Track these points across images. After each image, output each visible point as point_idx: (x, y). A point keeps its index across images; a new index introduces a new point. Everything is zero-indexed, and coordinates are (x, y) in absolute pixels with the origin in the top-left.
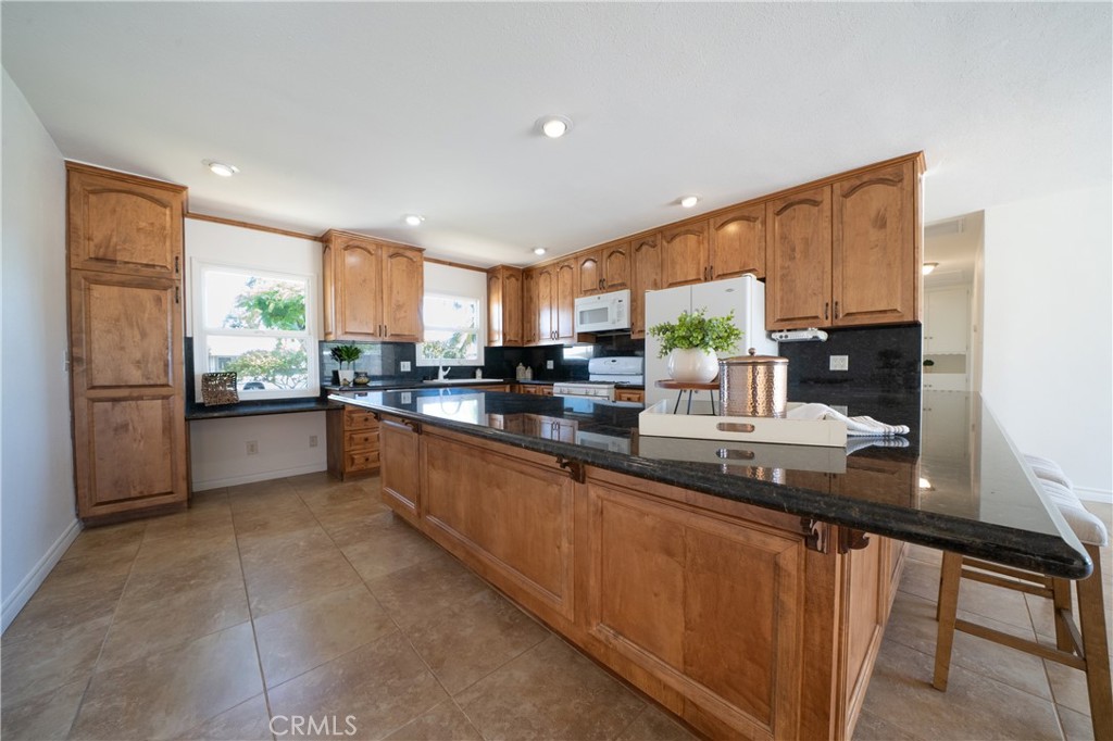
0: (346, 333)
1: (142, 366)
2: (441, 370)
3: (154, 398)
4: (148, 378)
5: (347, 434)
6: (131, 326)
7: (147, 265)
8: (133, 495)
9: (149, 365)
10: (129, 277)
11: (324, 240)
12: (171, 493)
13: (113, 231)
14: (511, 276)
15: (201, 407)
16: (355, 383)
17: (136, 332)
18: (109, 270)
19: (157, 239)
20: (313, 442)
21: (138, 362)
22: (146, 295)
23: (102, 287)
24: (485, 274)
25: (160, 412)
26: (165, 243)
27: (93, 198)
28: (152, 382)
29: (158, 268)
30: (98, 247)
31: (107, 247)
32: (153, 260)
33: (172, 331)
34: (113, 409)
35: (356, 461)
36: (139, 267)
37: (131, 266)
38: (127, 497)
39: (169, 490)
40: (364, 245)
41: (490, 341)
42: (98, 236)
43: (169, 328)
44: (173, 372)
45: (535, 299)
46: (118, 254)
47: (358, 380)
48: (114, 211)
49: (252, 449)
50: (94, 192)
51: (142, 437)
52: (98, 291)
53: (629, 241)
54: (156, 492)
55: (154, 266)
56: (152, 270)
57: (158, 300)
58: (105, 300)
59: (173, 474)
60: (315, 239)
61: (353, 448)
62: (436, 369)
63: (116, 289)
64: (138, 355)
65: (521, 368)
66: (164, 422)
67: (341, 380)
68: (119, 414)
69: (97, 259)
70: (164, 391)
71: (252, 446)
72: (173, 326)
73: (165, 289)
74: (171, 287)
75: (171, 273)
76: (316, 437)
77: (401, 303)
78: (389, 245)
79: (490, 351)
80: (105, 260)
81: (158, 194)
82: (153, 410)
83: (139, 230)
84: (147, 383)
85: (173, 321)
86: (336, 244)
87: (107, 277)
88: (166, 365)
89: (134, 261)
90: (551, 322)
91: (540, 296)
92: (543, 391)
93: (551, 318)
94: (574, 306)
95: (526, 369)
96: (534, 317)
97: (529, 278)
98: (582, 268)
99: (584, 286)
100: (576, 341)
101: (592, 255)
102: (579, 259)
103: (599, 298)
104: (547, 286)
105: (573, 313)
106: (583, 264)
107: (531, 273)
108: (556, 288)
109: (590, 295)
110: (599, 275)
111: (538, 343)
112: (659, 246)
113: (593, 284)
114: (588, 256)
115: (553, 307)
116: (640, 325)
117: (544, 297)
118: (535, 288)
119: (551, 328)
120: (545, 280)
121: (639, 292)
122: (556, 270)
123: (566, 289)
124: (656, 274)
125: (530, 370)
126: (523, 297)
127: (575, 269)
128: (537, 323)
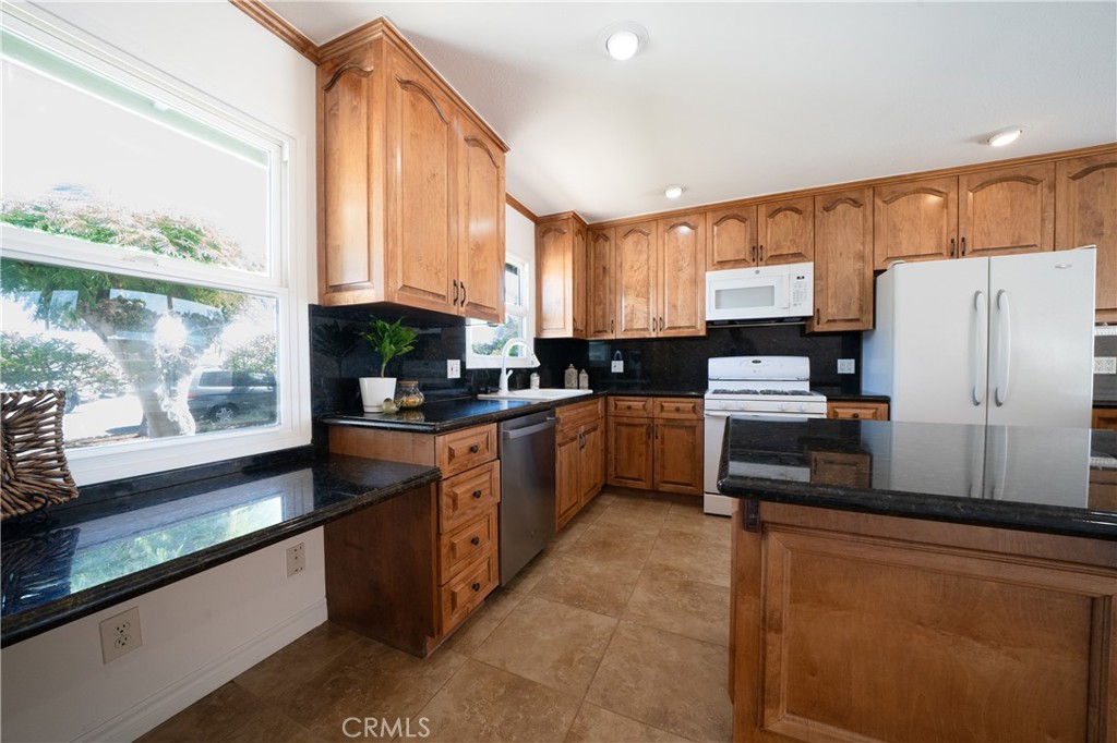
0: (404, 288)
5: (447, 539)
14: (579, 231)
24: (533, 224)
35: (459, 601)
41: (541, 330)
53: (812, 195)
60: (304, 47)
78: (466, 116)
86: (388, 66)
90: (648, 305)
91: (626, 266)
92: (662, 407)
93: (648, 299)
94: (697, 283)
95: (579, 373)
96: (612, 297)
97: (601, 240)
98: (715, 228)
99: (719, 255)
100: (703, 333)
101: (736, 212)
102: (709, 216)
103: (757, 272)
104: (640, 252)
105: (695, 293)
106: (716, 224)
107: (605, 232)
108: (660, 256)
109: (733, 268)
110: (751, 239)
111: (619, 335)
112: (869, 208)
113: (738, 252)
114: (728, 213)
115: (652, 282)
116: (832, 311)
117: (635, 268)
118: (613, 254)
119: (649, 314)
120: (637, 243)
121: (830, 266)
122: (661, 230)
123: (680, 258)
124: (863, 244)
125: (586, 375)
126: (587, 265)
127: (701, 230)
128: (618, 305)
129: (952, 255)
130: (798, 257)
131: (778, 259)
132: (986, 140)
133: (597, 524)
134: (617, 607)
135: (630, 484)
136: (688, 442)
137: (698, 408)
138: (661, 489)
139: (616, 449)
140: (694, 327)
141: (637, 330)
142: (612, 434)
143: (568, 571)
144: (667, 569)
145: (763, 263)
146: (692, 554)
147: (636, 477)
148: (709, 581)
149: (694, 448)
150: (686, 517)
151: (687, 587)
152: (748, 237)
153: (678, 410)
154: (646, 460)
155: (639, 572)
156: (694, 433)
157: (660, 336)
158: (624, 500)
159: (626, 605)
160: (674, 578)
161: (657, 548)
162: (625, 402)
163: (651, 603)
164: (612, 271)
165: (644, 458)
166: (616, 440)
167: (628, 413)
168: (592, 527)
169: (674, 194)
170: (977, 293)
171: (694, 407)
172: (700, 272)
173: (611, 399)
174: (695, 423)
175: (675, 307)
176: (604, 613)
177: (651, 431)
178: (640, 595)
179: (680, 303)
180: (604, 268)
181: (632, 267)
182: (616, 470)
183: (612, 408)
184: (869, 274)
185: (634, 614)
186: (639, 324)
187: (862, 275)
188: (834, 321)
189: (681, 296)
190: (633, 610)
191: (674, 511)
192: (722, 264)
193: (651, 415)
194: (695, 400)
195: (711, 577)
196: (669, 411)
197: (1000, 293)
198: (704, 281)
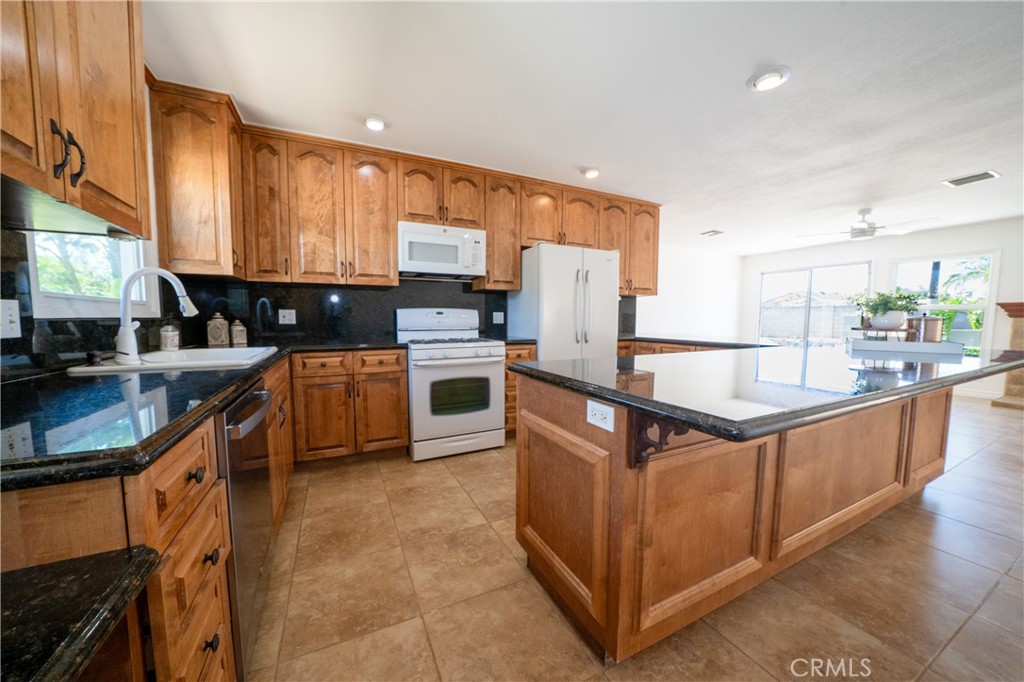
53: (485, 174)
90: (334, 246)
91: (305, 194)
92: (364, 362)
93: (334, 239)
94: (388, 230)
95: (230, 325)
96: (285, 229)
97: (265, 151)
98: (407, 179)
99: (410, 205)
100: (396, 283)
101: (425, 168)
102: (401, 164)
103: (445, 231)
104: (323, 182)
105: (387, 241)
106: (407, 174)
107: (272, 143)
108: (348, 193)
109: (423, 222)
110: (438, 199)
111: (296, 277)
112: (518, 195)
113: (427, 208)
114: (418, 167)
115: (339, 220)
116: (497, 274)
117: (316, 198)
118: (284, 174)
119: (335, 256)
120: (318, 170)
121: (496, 237)
122: (348, 161)
123: (371, 200)
124: (515, 224)
125: (242, 328)
126: (243, 179)
127: (392, 175)
128: (294, 241)
129: (559, 243)
130: (473, 224)
131: (459, 222)
132: (584, 171)
133: (309, 516)
134: (409, 604)
135: (329, 453)
136: (392, 395)
137: (401, 359)
138: (365, 450)
139: (307, 417)
140: (387, 276)
141: (321, 273)
142: (300, 399)
143: (314, 593)
144: (424, 532)
145: (448, 223)
146: (433, 506)
147: (336, 443)
148: (465, 526)
149: (399, 400)
150: (400, 471)
151: (453, 541)
152: (436, 196)
153: (381, 363)
154: (347, 423)
155: (400, 548)
156: (398, 384)
157: (349, 283)
158: (322, 475)
159: (414, 594)
160: (436, 539)
161: (398, 515)
162: (314, 360)
163: (437, 576)
164: (284, 195)
165: (343, 421)
166: (306, 406)
167: (322, 372)
168: (307, 521)
169: (375, 125)
170: (578, 271)
171: (398, 359)
172: (392, 220)
173: (297, 357)
174: (399, 375)
175: (366, 252)
176: (401, 620)
177: (351, 389)
178: (420, 575)
179: (371, 249)
180: (271, 190)
181: (312, 197)
182: (308, 441)
183: (298, 368)
184: (519, 248)
185: (430, 600)
186: (324, 266)
187: (514, 247)
188: (498, 281)
189: (372, 242)
190: (426, 596)
191: (385, 468)
192: (413, 217)
193: (351, 372)
194: (398, 351)
195: (465, 521)
196: (371, 365)
197: (587, 272)
198: (396, 230)
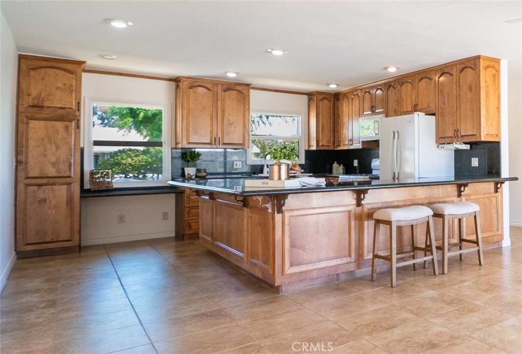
0: (189, 143)
1: (56, 166)
2: (265, 167)
3: (62, 184)
4: (59, 173)
5: (187, 209)
6: (51, 143)
7: (61, 108)
8: (47, 241)
9: (60, 165)
10: (50, 115)
11: (176, 80)
12: (70, 240)
13: (42, 90)
14: (324, 98)
15: (89, 191)
16: (197, 176)
17: (53, 145)
18: (39, 112)
19: (67, 93)
20: (165, 216)
21: (54, 163)
22: (59, 125)
23: (35, 121)
24: (306, 97)
25: (65, 192)
26: (72, 94)
27: (32, 73)
28: (61, 175)
29: (67, 109)
30: (34, 99)
31: (39, 99)
32: (64, 105)
33: (74, 145)
34: (38, 190)
35: (193, 228)
36: (56, 109)
37: (51, 109)
38: (44, 241)
39: (69, 239)
40: (204, 84)
41: (309, 146)
42: (34, 93)
43: (73, 143)
44: (74, 169)
45: (341, 115)
46: (45, 102)
47: (198, 174)
48: (43, 79)
49: (121, 219)
50: (33, 69)
51: (54, 207)
52: (33, 124)
53: (385, 82)
54: (60, 240)
55: (64, 108)
56: (63, 110)
57: (67, 128)
58: (37, 128)
59: (72, 230)
60: (170, 80)
61: (190, 218)
62: (262, 166)
63: (42, 123)
64: (54, 160)
65: (335, 165)
66: (67, 198)
67: (186, 174)
68: (42, 193)
69: (33, 106)
70: (68, 180)
71: (121, 218)
72: (75, 142)
73: (71, 121)
74: (74, 120)
75: (75, 111)
76: (167, 213)
77: (231, 122)
78: (223, 84)
79: (309, 153)
80: (38, 107)
81: (69, 67)
82: (61, 192)
83: (57, 88)
84: (58, 175)
85: (75, 139)
86: (184, 85)
87: (38, 116)
88: (70, 165)
89: (53, 106)
90: (348, 133)
93: (348, 130)
96: (340, 129)
97: (338, 100)
100: (361, 147)
103: (370, 118)
107: (339, 97)
111: (342, 147)
118: (341, 107)
119: (349, 137)
126: (334, 113)
128: (342, 133)
132: (386, 68)
141: (346, 145)
180: (339, 114)
186: (347, 142)
